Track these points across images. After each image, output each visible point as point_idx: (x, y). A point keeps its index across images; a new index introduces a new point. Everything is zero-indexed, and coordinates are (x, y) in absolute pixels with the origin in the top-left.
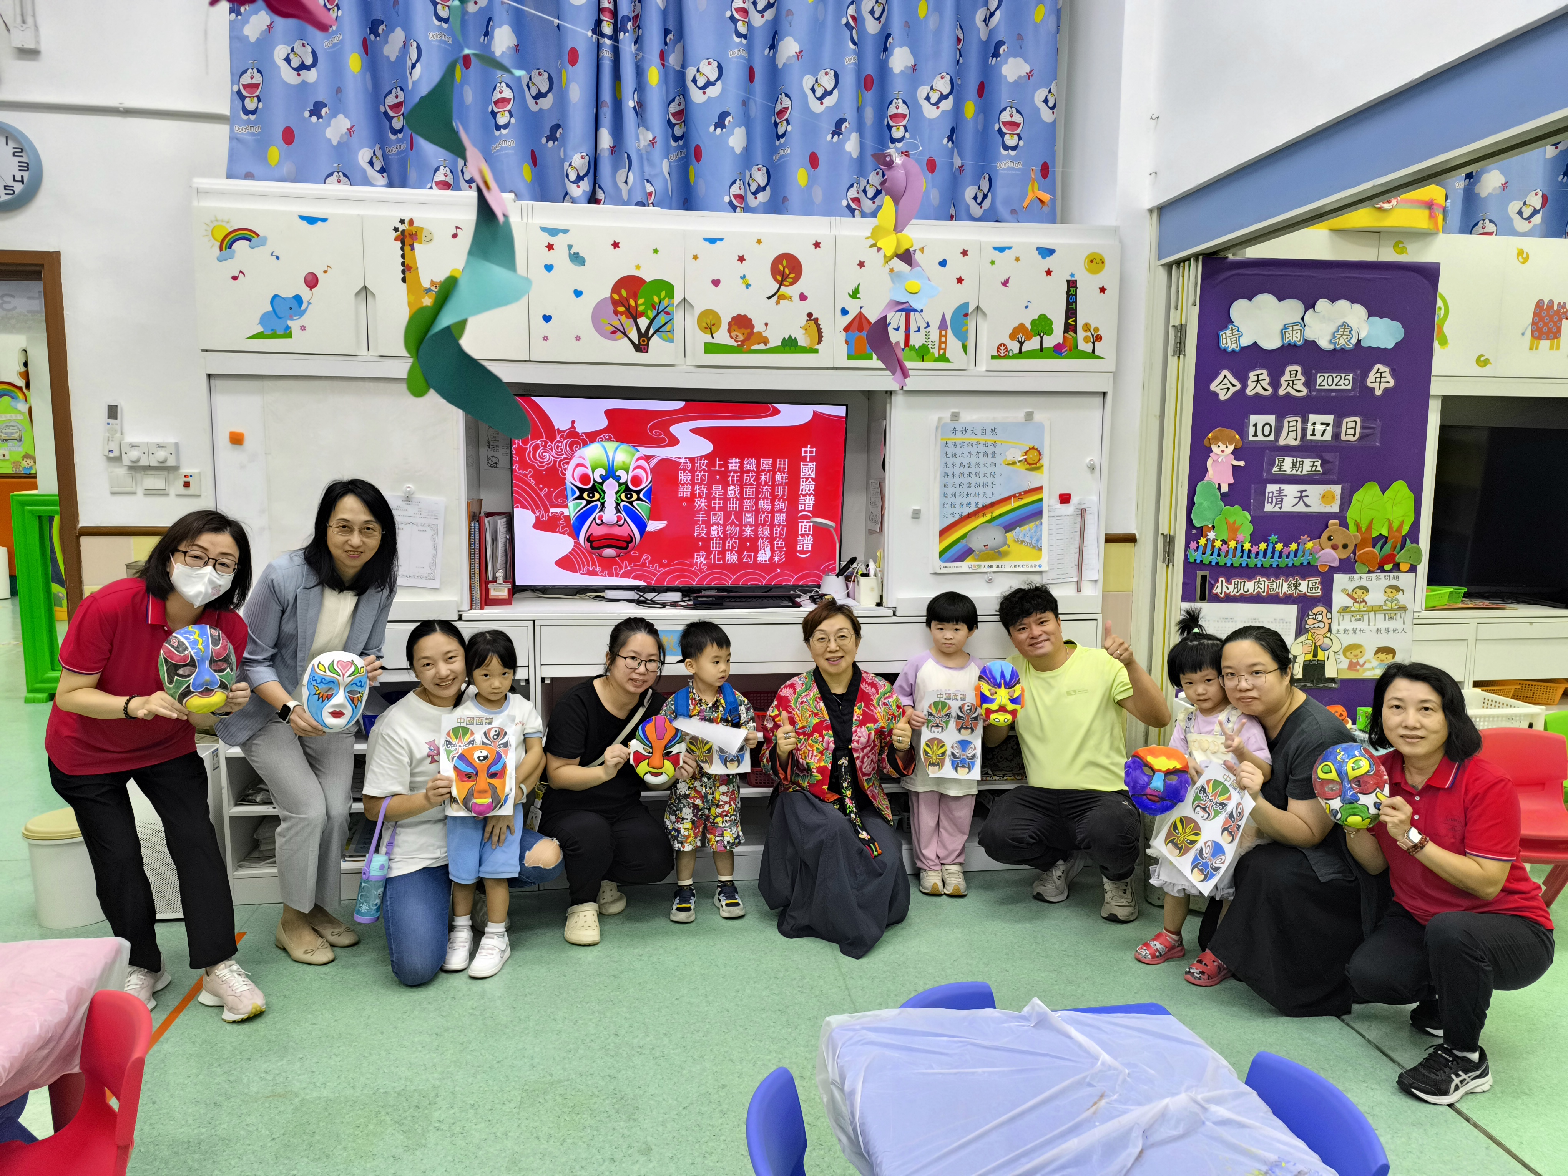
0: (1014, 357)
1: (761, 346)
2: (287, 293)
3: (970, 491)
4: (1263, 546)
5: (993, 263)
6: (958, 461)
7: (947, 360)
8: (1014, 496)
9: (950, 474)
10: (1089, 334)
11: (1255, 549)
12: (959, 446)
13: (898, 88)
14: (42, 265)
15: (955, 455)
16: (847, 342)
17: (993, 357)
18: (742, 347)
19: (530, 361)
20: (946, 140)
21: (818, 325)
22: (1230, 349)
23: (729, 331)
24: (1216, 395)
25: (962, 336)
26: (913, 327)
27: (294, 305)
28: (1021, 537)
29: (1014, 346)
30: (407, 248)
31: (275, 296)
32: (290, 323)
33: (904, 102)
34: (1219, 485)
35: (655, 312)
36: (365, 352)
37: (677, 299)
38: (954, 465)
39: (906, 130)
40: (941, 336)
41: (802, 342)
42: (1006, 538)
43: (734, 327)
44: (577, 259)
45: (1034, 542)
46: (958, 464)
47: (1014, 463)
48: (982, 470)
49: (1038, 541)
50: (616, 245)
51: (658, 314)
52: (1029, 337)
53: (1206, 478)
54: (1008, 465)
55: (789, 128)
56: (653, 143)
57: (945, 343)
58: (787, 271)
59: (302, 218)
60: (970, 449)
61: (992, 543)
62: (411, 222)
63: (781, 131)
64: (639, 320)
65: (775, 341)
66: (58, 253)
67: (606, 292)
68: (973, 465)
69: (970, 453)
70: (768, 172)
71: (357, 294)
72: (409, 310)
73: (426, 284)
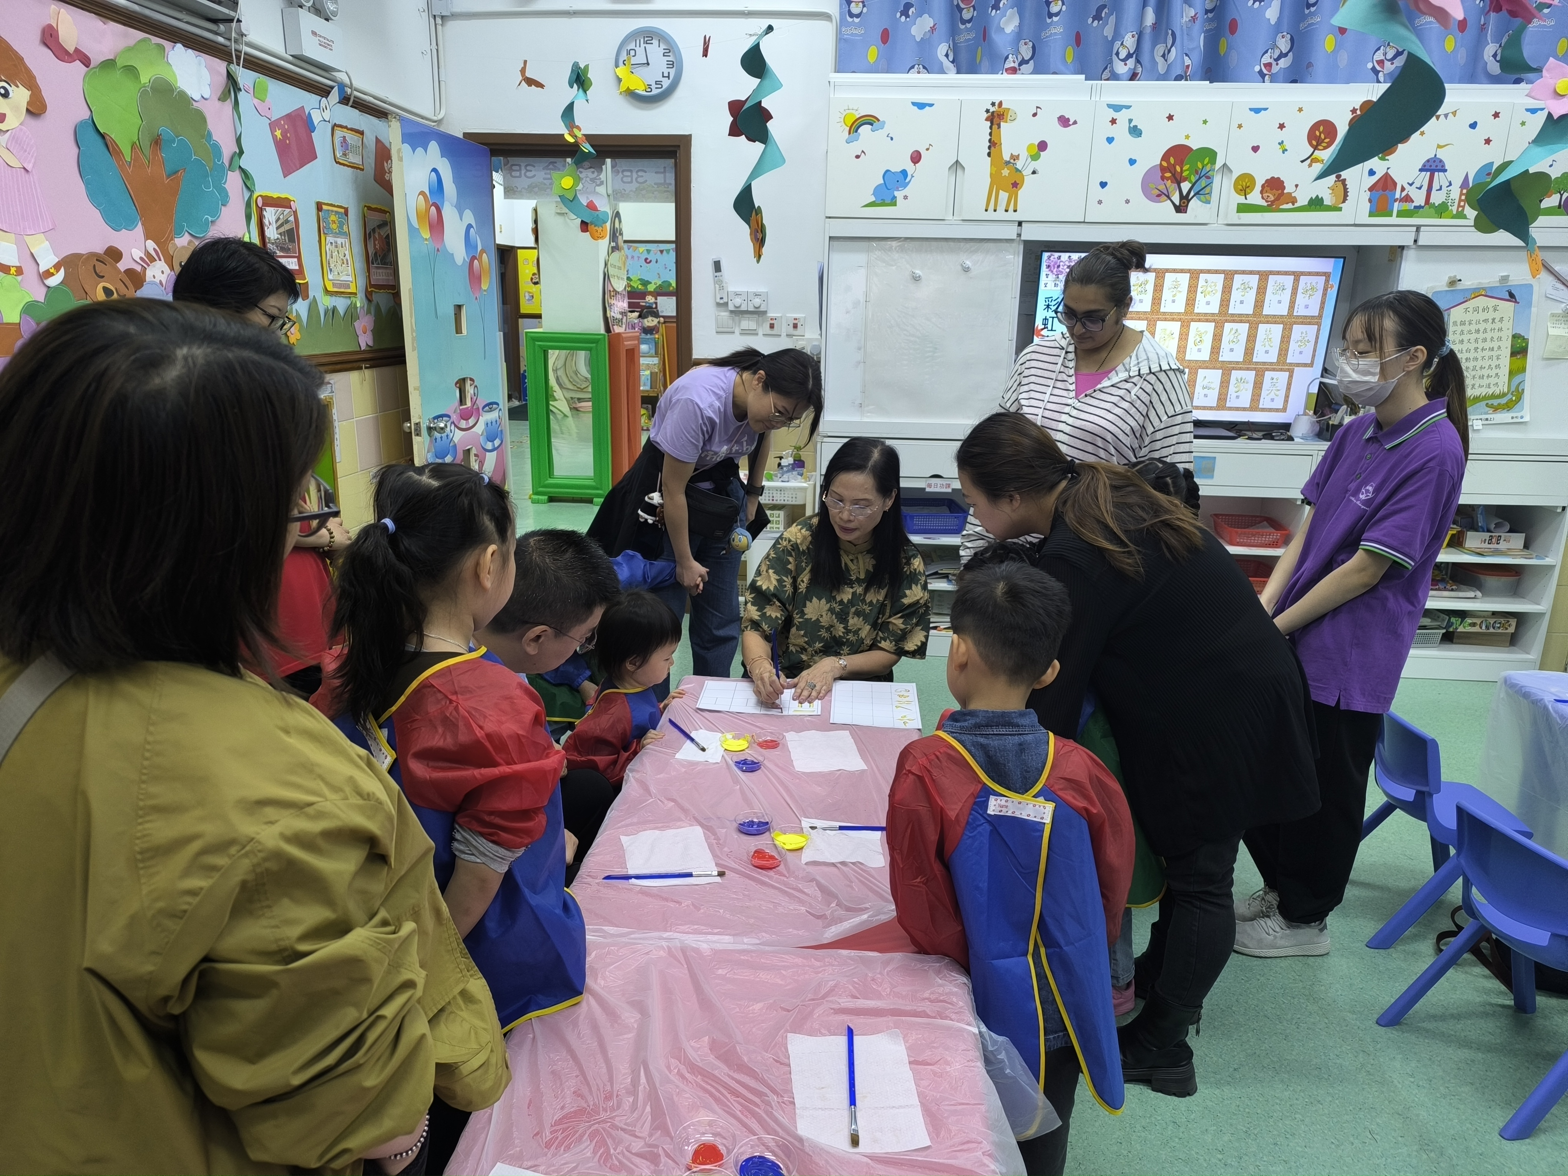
1: (1290, 206)
5: (1522, 124)
7: (1464, 217)
14: (679, 146)
16: (1370, 201)
18: (1272, 207)
19: (1084, 222)
21: (1345, 185)
23: (1262, 192)
26: (1436, 186)
27: (901, 177)
30: (995, 127)
31: (887, 171)
32: (896, 193)
35: (1197, 177)
36: (951, 217)
37: (1219, 164)
40: (1461, 194)
41: (1327, 202)
43: (1268, 189)
44: (1135, 131)
51: (1200, 178)
57: (1465, 201)
58: (1323, 136)
59: (914, 104)
62: (1000, 104)
64: (1182, 185)
66: (690, 137)
67: (1156, 160)
71: (950, 168)
72: (990, 180)
73: (1006, 157)
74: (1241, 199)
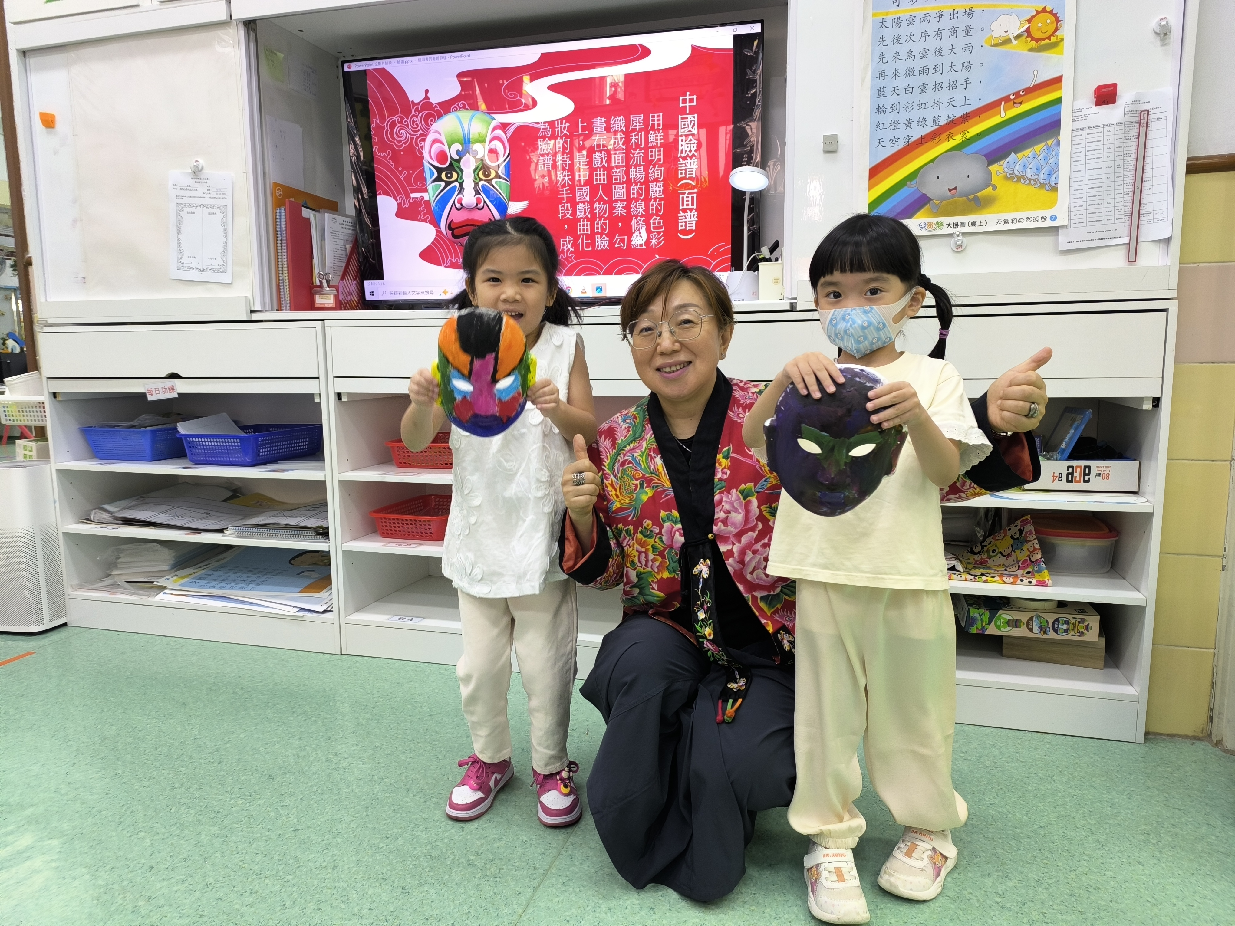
3: (924, 98)
6: (903, 50)
8: (1006, 99)
9: (889, 73)
12: (905, 23)
15: (897, 40)
28: (1018, 169)
38: (896, 56)
42: (990, 174)
45: (1042, 177)
46: (903, 55)
47: (1007, 41)
48: (946, 60)
49: (1050, 175)
54: (995, 45)
60: (925, 26)
61: (962, 185)
68: (930, 54)
69: (925, 34)
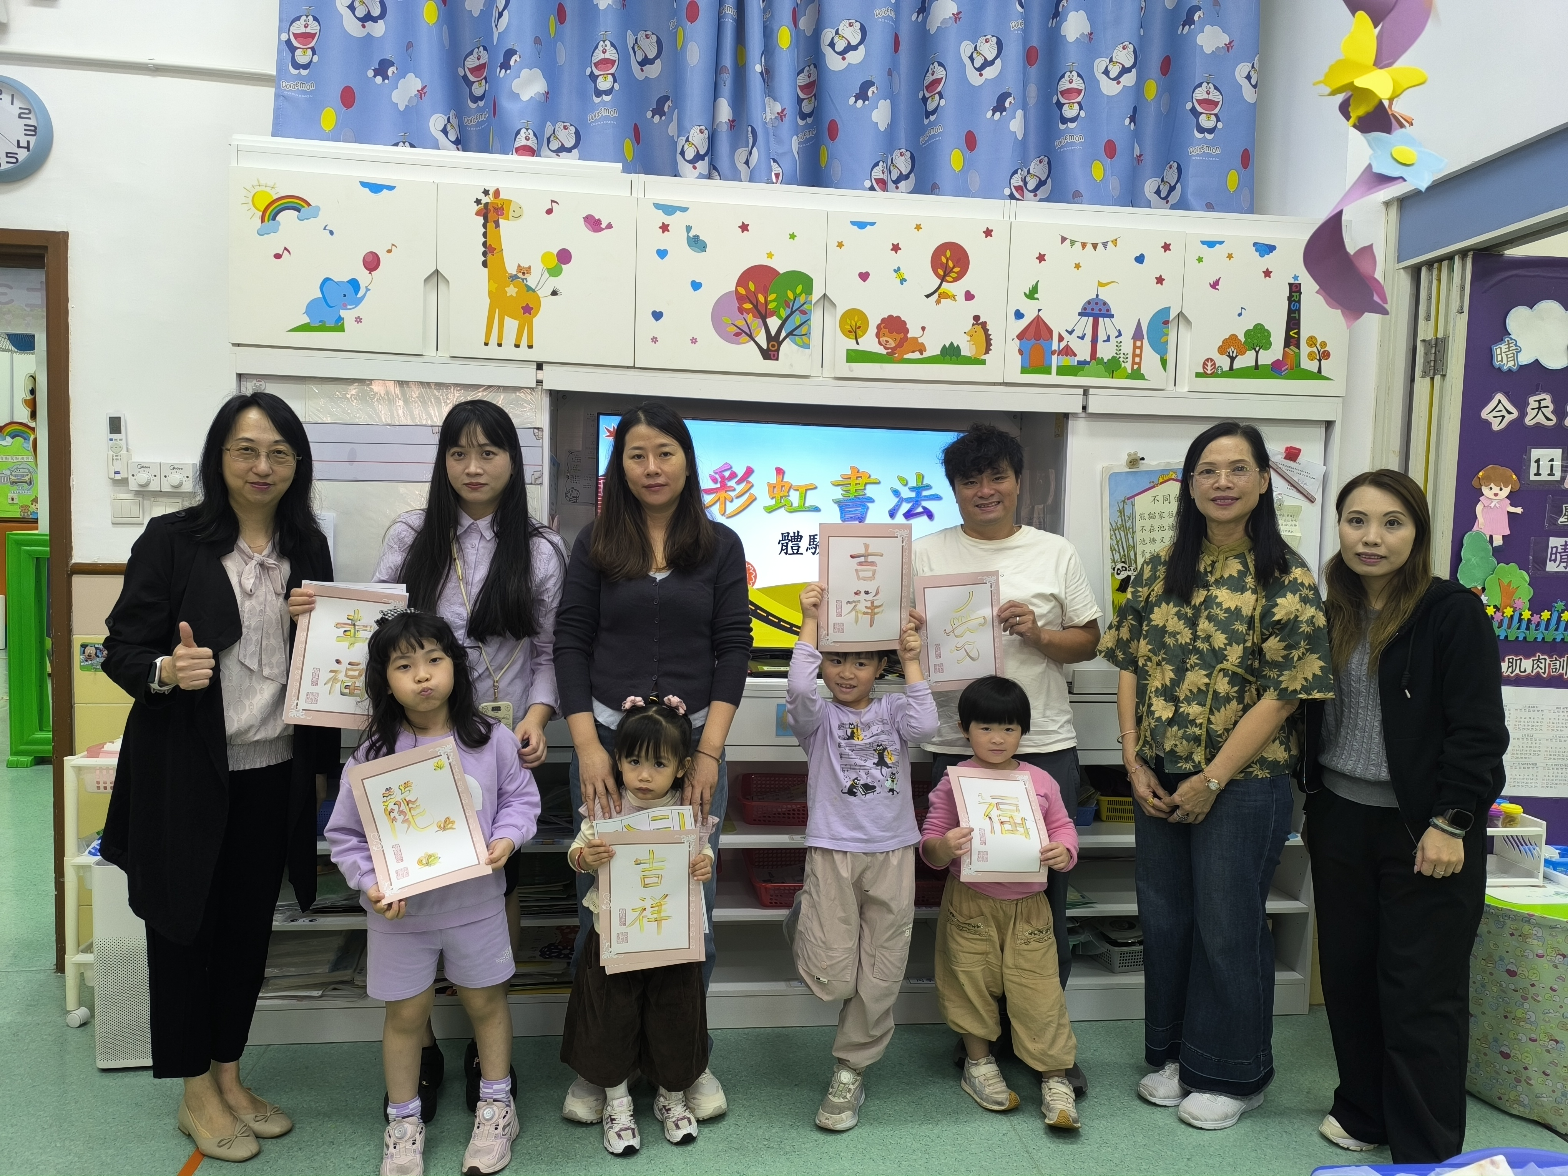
0: (1224, 375)
1: (916, 355)
2: (341, 276)
4: (1546, 615)
5: (1200, 260)
7: (1142, 377)
10: (1315, 349)
11: (1536, 618)
13: (1072, 57)
14: (46, 248)
16: (1021, 352)
17: (1198, 375)
18: (892, 356)
19: (634, 367)
20: (1127, 121)
21: (986, 331)
22: (1505, 368)
23: (878, 335)
24: (1488, 424)
25: (1161, 349)
26: (1102, 336)
27: (350, 289)
29: (1223, 362)
30: (491, 225)
31: (327, 280)
32: (343, 313)
33: (1079, 75)
34: (1491, 536)
35: (789, 311)
36: (433, 352)
37: (816, 295)
39: (1081, 108)
40: (1135, 347)
41: (966, 350)
43: (886, 331)
44: (697, 243)
50: (744, 228)
51: (792, 313)
52: (1243, 353)
53: (1475, 528)
55: (943, 102)
56: (781, 116)
57: (1140, 356)
58: (951, 264)
59: (364, 184)
62: (497, 193)
63: (931, 106)
64: (768, 320)
65: (933, 349)
66: (65, 235)
67: (730, 285)
70: (912, 158)
71: (427, 280)
72: (489, 300)
73: (512, 270)
74: (851, 344)
